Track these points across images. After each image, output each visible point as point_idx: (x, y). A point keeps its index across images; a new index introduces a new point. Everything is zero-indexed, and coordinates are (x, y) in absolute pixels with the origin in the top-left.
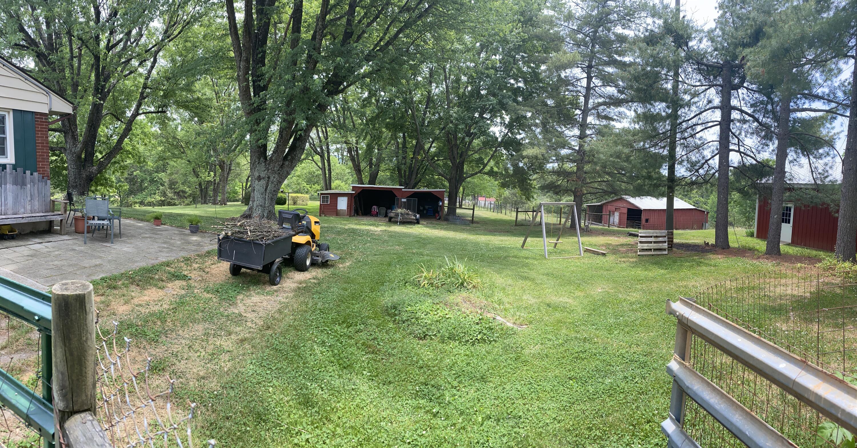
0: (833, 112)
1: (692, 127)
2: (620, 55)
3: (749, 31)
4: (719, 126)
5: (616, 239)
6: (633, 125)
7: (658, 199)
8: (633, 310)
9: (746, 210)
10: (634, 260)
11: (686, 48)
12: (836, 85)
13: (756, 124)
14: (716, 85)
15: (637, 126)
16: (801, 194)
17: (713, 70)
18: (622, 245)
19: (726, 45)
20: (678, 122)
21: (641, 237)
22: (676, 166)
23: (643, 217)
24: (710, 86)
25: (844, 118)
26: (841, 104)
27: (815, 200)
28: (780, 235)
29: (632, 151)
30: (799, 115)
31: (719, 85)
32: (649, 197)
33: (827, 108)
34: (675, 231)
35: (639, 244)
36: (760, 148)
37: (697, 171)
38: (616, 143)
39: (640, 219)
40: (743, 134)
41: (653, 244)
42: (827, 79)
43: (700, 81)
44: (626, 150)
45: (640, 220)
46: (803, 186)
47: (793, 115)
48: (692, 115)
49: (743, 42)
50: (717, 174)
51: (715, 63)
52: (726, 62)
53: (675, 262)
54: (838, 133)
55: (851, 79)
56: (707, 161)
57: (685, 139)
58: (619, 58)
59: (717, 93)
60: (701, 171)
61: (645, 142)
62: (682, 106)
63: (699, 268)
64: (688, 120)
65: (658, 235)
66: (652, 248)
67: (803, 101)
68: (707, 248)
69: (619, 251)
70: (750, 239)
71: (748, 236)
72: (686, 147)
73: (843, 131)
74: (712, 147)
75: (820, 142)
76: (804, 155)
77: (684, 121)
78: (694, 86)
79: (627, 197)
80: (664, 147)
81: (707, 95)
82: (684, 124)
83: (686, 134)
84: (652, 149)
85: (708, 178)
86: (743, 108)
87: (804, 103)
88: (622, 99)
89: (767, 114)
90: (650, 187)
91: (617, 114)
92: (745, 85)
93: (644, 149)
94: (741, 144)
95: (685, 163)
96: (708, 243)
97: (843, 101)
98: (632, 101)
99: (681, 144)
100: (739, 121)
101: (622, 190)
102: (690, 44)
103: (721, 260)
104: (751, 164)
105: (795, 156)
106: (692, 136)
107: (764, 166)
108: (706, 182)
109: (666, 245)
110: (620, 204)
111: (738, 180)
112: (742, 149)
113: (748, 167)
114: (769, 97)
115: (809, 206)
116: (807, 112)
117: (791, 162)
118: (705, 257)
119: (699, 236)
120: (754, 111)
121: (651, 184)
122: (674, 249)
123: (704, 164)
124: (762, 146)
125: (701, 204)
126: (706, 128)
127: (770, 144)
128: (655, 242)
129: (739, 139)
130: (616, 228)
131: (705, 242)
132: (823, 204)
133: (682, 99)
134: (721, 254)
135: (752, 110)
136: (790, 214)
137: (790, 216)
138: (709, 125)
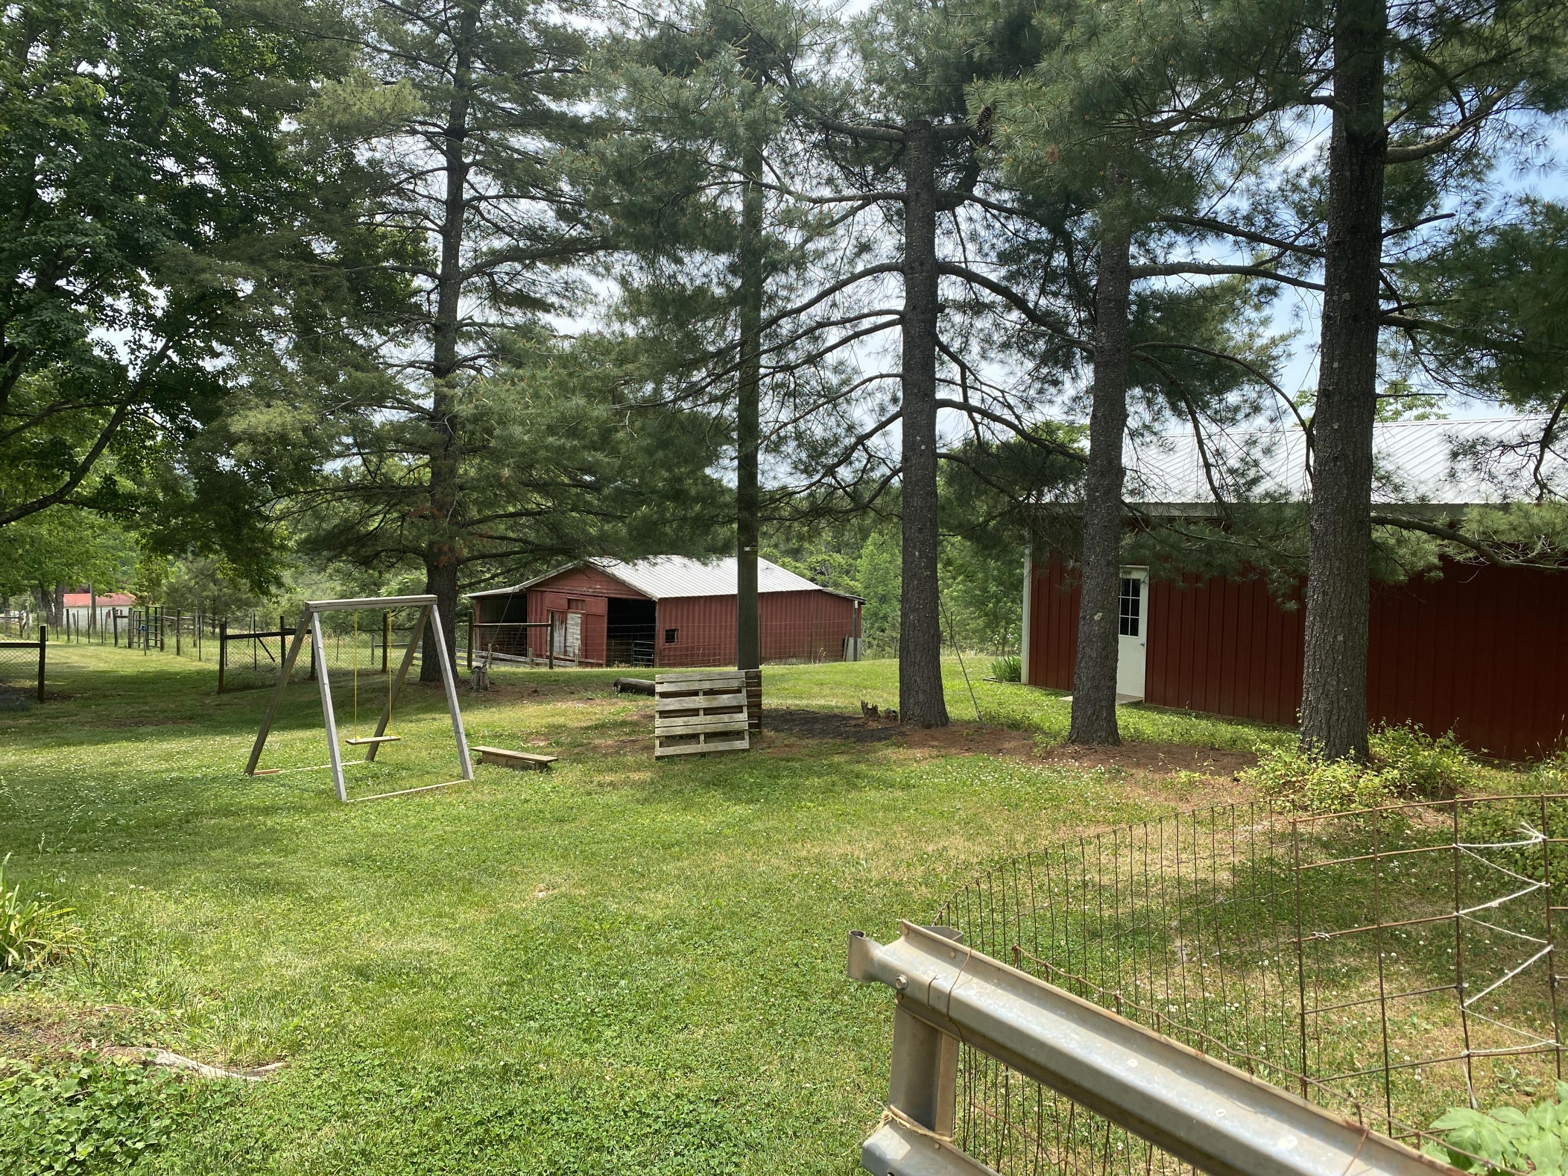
0: (1268, 274)
1: (810, 331)
3: (990, 23)
4: (898, 328)
5: (580, 706)
6: (616, 326)
7: (705, 564)
9: (985, 590)
10: (646, 776)
11: (783, 80)
12: (1273, 185)
13: (1015, 315)
14: (886, 196)
15: (631, 331)
16: (1174, 538)
17: (871, 149)
18: (601, 728)
19: (911, 65)
20: (764, 314)
21: (664, 695)
22: (760, 457)
23: (661, 628)
24: (867, 201)
25: (1302, 290)
26: (1291, 247)
27: (1220, 559)
28: (1113, 679)
29: (620, 414)
30: (1157, 283)
31: (896, 197)
32: (677, 559)
33: (1244, 259)
34: (765, 670)
35: (658, 722)
36: (1032, 392)
37: (830, 471)
38: (564, 389)
39: (650, 633)
40: (975, 347)
41: (701, 719)
42: (1243, 168)
43: (830, 181)
44: (601, 411)
45: (651, 637)
46: (1176, 513)
47: (1138, 286)
48: (812, 293)
49: (970, 56)
50: (896, 482)
51: (878, 123)
52: (916, 124)
53: (774, 776)
54: (1283, 338)
55: (1320, 168)
56: (862, 440)
57: (789, 368)
59: (888, 219)
60: (845, 473)
61: (659, 382)
62: (774, 268)
63: (853, 794)
64: (799, 310)
65: (717, 685)
66: (699, 729)
67: (1166, 239)
68: (874, 725)
69: (595, 748)
70: (1007, 689)
71: (1000, 679)
72: (793, 394)
73: (1299, 332)
74: (879, 395)
75: (1230, 368)
76: (1178, 413)
77: (784, 314)
78: (815, 201)
79: (605, 560)
80: (723, 399)
81: (856, 228)
82: (783, 321)
83: (792, 356)
84: (686, 405)
85: (867, 497)
86: (974, 268)
87: (1171, 245)
89: (1053, 282)
90: (680, 528)
92: (977, 191)
93: (654, 404)
94: (970, 380)
95: (790, 447)
96: (875, 708)
97: (1297, 236)
98: (609, 245)
99: (775, 387)
100: (961, 307)
101: (591, 541)
102: (799, 66)
103: (925, 766)
104: (1005, 445)
105: (1148, 417)
106: (813, 359)
107: (1049, 452)
108: (860, 506)
109: (742, 720)
110: (582, 586)
111: (964, 499)
112: (975, 400)
113: (997, 456)
114: (1058, 231)
115: (1198, 578)
116: (1186, 275)
117: (1133, 434)
118: (870, 757)
119: (839, 684)
120: (1012, 277)
121: (684, 519)
122: (768, 733)
123: (853, 448)
124: (1038, 385)
125: (834, 575)
126: (857, 335)
127: (1066, 378)
128: (708, 711)
129: (963, 367)
130: (574, 669)
131: (864, 705)
132: (1247, 567)
133: (780, 245)
134: (922, 744)
135: (1003, 272)
136: (1136, 604)
137: (1136, 612)
138: (866, 324)
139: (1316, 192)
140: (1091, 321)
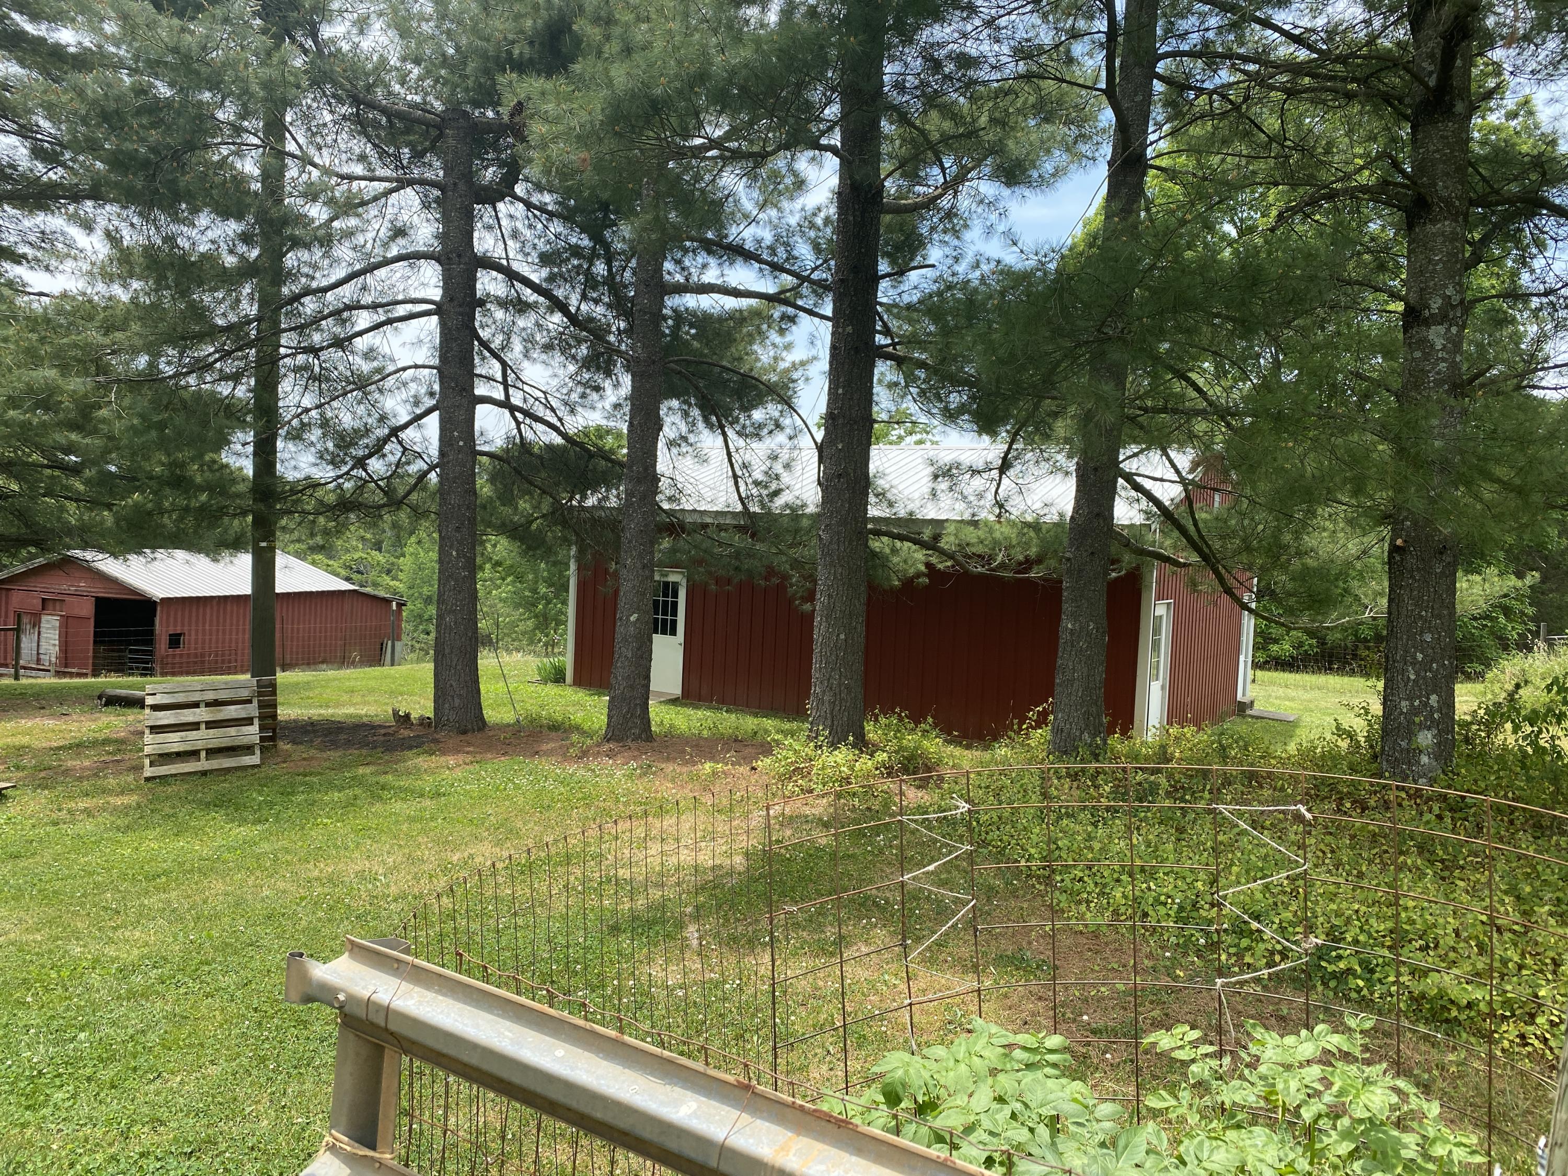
0: (786, 302)
1: (336, 313)
2: (35, 17)
3: (529, 23)
4: (435, 318)
5: (51, 723)
6: (101, 287)
7: (215, 560)
8: (132, 995)
10: (131, 799)
11: (309, 43)
12: (793, 221)
13: (558, 318)
14: (422, 182)
15: (124, 296)
16: (707, 544)
17: (407, 131)
18: (77, 746)
19: (451, 51)
20: (285, 290)
21: (156, 708)
22: (280, 444)
23: (162, 632)
24: (402, 184)
25: (816, 320)
26: (807, 279)
27: (747, 564)
28: (647, 678)
29: (106, 387)
30: (690, 301)
31: (433, 184)
32: (180, 554)
33: (769, 286)
34: (282, 677)
35: (148, 738)
36: (574, 397)
37: (361, 463)
39: (148, 637)
40: (517, 346)
41: (203, 733)
42: (766, 201)
43: (362, 158)
44: (79, 383)
45: (150, 642)
46: (709, 520)
47: (672, 301)
48: (340, 273)
49: (509, 53)
50: (433, 477)
51: (415, 106)
52: (455, 112)
53: (287, 793)
54: (803, 364)
55: (833, 210)
56: (395, 432)
57: (314, 351)
58: (30, 28)
59: (426, 206)
60: (376, 465)
61: (155, 355)
62: (296, 243)
63: (378, 807)
64: (325, 290)
65: (223, 695)
66: (199, 745)
67: (700, 260)
68: (405, 733)
69: (66, 771)
70: (551, 689)
71: (544, 681)
72: (318, 379)
73: (815, 358)
74: (413, 386)
75: (755, 387)
76: (710, 425)
77: (307, 292)
78: (343, 177)
79: (89, 555)
80: (236, 378)
81: (390, 210)
82: (306, 300)
83: (317, 338)
84: (188, 380)
85: (401, 491)
86: (516, 266)
87: (705, 266)
88: (53, 185)
89: (594, 288)
90: (181, 519)
91: (32, 238)
92: (519, 189)
93: (152, 377)
94: (511, 378)
95: (315, 435)
96: (407, 716)
97: (813, 270)
98: (97, 194)
99: (297, 370)
100: (503, 304)
101: (69, 531)
102: (327, 32)
103: (459, 773)
104: (550, 447)
105: (684, 428)
106: (340, 343)
107: (591, 455)
108: (394, 502)
109: (252, 733)
110: (59, 584)
111: (506, 497)
112: (516, 399)
113: (540, 457)
114: (597, 238)
115: (729, 582)
116: (715, 296)
117: (671, 444)
118: (400, 767)
119: (371, 691)
120: (551, 278)
121: (187, 509)
122: (284, 746)
123: (386, 440)
124: (580, 389)
125: (373, 574)
126: (390, 322)
127: (607, 384)
128: (210, 725)
129: (504, 365)
130: (49, 680)
131: (395, 713)
132: (771, 572)
133: (302, 220)
134: (457, 751)
135: (545, 272)
136: (675, 605)
137: (675, 613)
138: (401, 310)
139: (829, 230)
140: (629, 332)
